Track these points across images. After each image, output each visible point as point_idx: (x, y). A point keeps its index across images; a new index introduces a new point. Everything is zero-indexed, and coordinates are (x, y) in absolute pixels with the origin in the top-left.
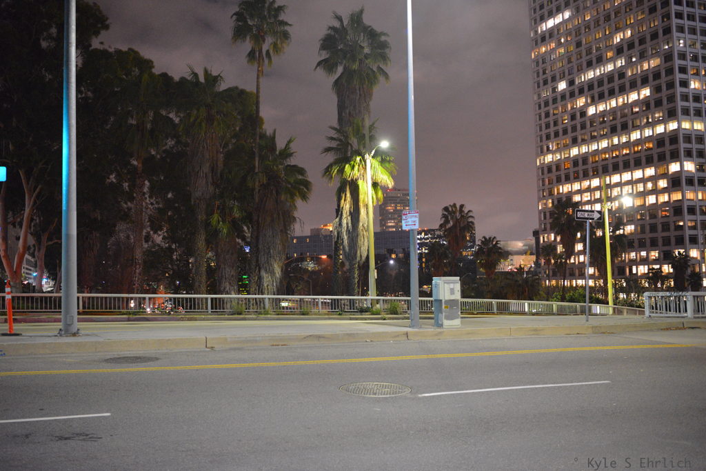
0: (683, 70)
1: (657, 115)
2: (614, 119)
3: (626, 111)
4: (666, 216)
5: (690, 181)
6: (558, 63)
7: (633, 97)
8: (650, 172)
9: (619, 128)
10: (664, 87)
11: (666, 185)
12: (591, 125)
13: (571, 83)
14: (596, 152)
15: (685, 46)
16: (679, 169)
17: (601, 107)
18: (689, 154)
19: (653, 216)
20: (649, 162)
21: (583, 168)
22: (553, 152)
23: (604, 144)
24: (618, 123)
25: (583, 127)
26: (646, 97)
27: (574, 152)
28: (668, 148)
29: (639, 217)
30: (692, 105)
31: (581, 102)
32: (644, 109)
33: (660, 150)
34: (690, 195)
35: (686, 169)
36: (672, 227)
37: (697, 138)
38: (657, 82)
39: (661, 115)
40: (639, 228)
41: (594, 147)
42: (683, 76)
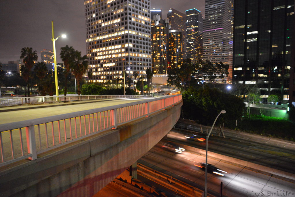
0: (130, 14)
1: (122, 28)
2: (110, 28)
3: (113, 26)
4: (124, 61)
5: (131, 50)
6: (93, 7)
7: (115, 21)
8: (120, 46)
9: (111, 31)
10: (124, 19)
11: (124, 51)
12: (103, 30)
13: (97, 15)
14: (104, 39)
15: (131, 6)
16: (128, 46)
17: (106, 24)
18: (131, 41)
19: (120, 60)
20: (120, 43)
21: (100, 44)
22: (91, 38)
23: (107, 36)
24: (111, 29)
25: (100, 30)
26: (119, 22)
27: (98, 38)
28: (125, 39)
29: (116, 61)
30: (132, 26)
31: (100, 22)
32: (119, 26)
33: (123, 39)
34: (131, 54)
35: (130, 46)
36: (126, 64)
37: (133, 37)
38: (122, 17)
39: (123, 28)
40: (116, 64)
41: (104, 37)
42: (130, 16)
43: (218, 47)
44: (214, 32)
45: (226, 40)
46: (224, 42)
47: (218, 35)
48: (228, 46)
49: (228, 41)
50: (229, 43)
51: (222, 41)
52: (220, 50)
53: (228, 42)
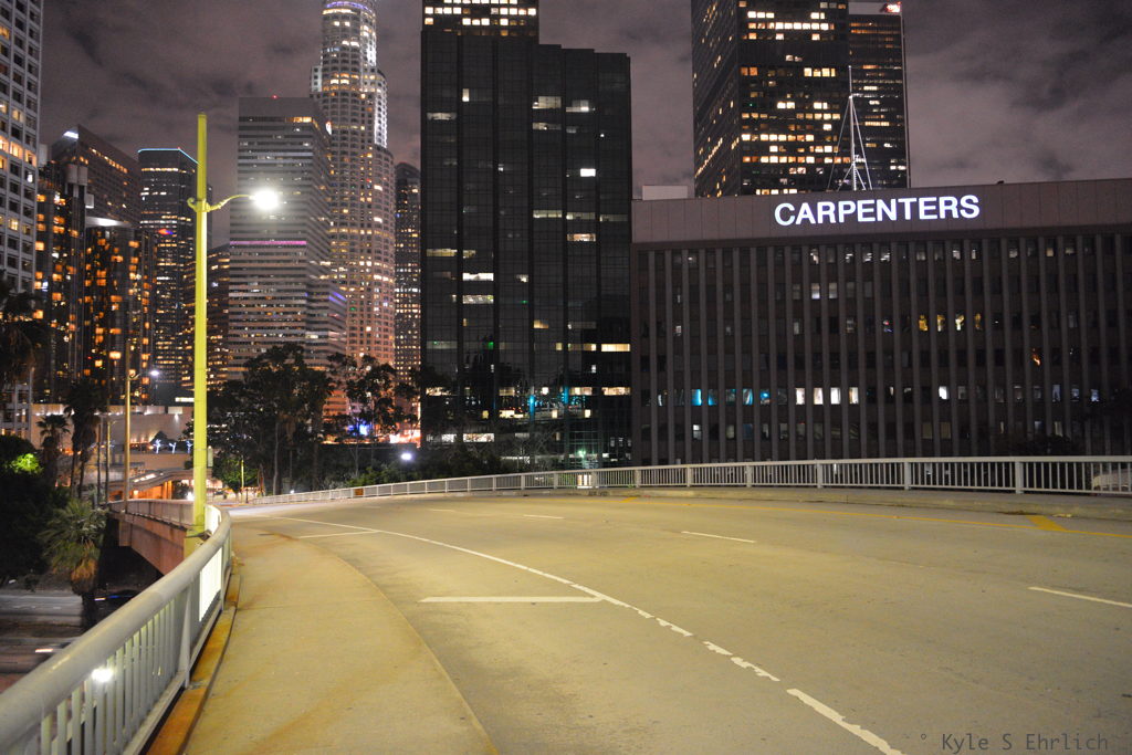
43: (287, 309)
44: (274, 250)
45: (318, 286)
46: (310, 293)
47: (288, 265)
48: (326, 308)
49: (324, 290)
50: (330, 297)
51: (304, 287)
52: (296, 321)
53: (327, 293)
